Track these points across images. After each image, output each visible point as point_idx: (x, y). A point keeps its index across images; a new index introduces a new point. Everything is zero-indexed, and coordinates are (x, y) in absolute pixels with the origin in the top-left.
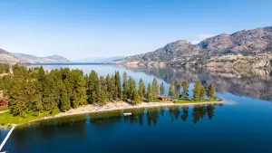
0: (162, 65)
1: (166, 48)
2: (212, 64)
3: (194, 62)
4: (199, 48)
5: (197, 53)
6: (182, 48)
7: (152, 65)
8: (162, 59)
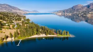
0: (70, 14)
1: (72, 8)
2: (89, 15)
3: (82, 14)
4: (86, 8)
5: (85, 10)
6: (79, 8)
7: (66, 14)
8: (70, 12)
